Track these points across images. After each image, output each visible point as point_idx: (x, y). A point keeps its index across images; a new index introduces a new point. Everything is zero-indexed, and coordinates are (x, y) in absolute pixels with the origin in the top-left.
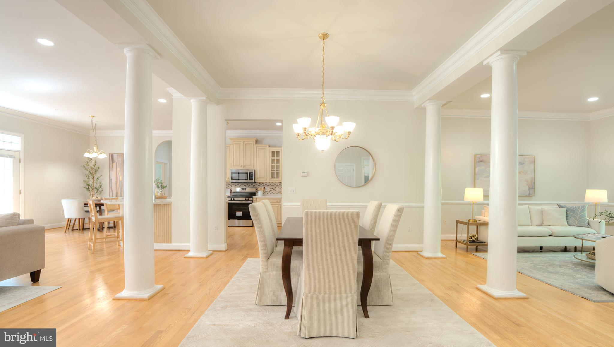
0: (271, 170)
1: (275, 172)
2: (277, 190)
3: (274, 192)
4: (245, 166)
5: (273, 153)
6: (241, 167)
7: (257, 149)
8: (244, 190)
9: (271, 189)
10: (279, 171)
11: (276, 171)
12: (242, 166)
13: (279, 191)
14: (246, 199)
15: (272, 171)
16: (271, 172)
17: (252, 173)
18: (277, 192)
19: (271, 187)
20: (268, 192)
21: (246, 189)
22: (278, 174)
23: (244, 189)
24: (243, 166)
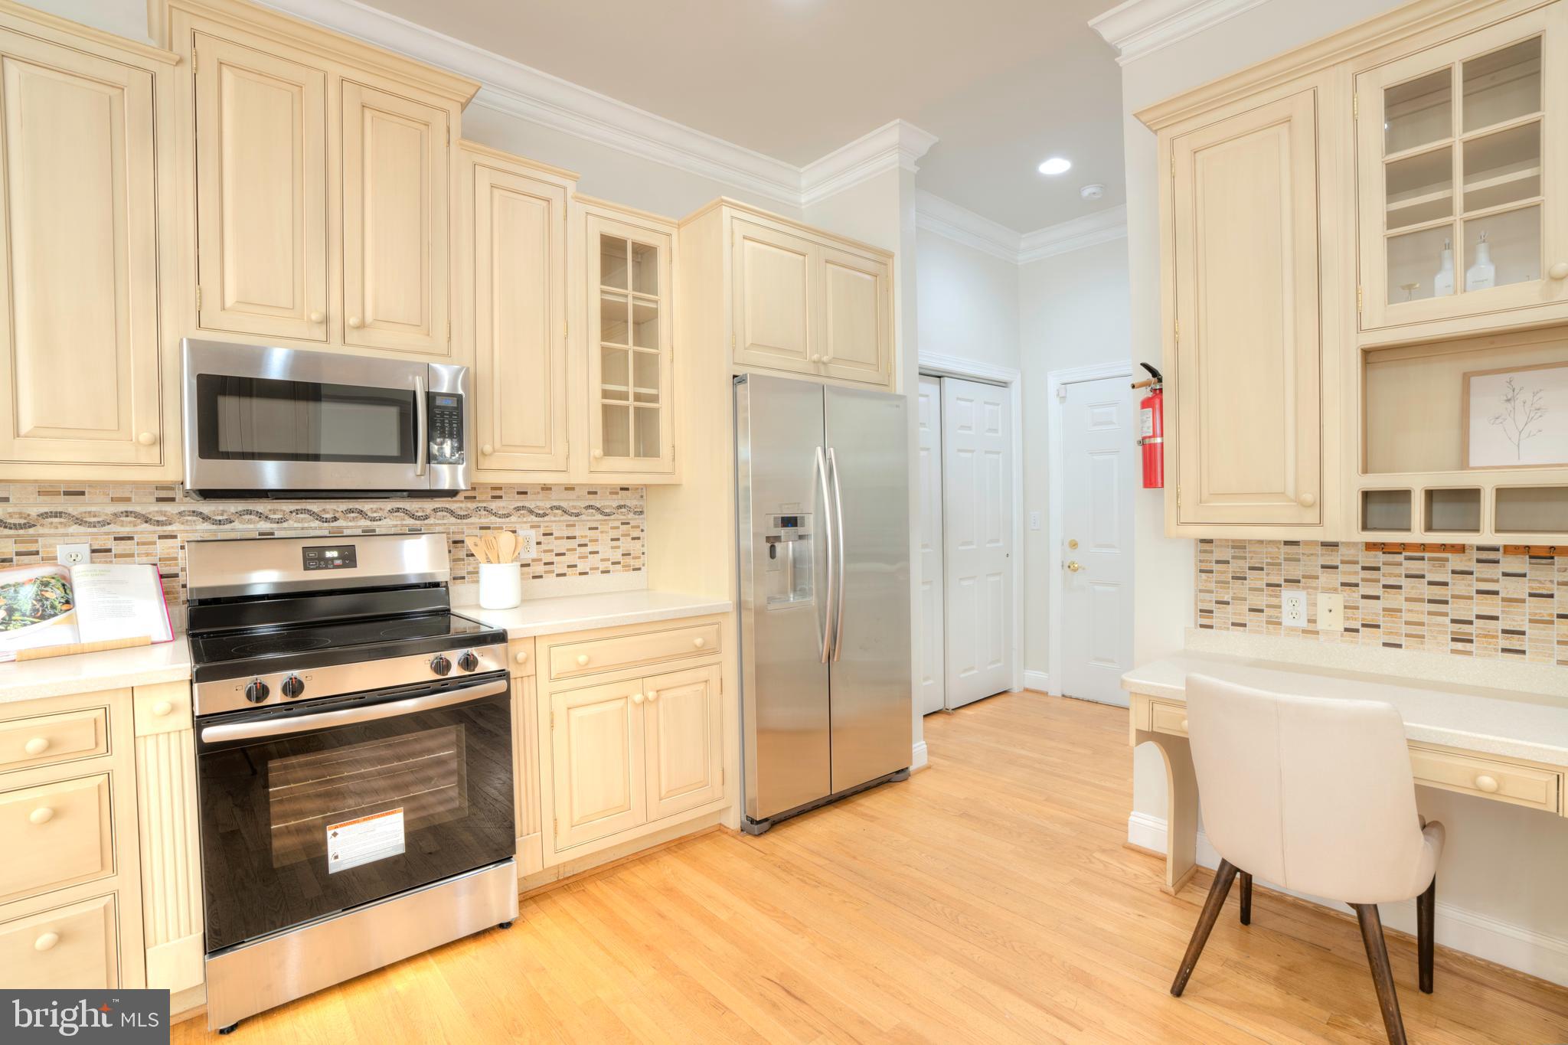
0: (596, 385)
1: (631, 403)
2: (605, 549)
3: (581, 568)
4: (362, 326)
5: (612, 249)
6: (319, 333)
7: (483, 190)
8: (328, 564)
9: (562, 546)
10: (655, 398)
11: (638, 397)
12: (326, 321)
13: (618, 556)
14: (442, 666)
15: (606, 394)
16: (597, 402)
17: (451, 403)
18: (602, 566)
19: (557, 524)
20: (539, 569)
21: (349, 557)
22: (647, 419)
23: (329, 554)
24: (336, 326)
